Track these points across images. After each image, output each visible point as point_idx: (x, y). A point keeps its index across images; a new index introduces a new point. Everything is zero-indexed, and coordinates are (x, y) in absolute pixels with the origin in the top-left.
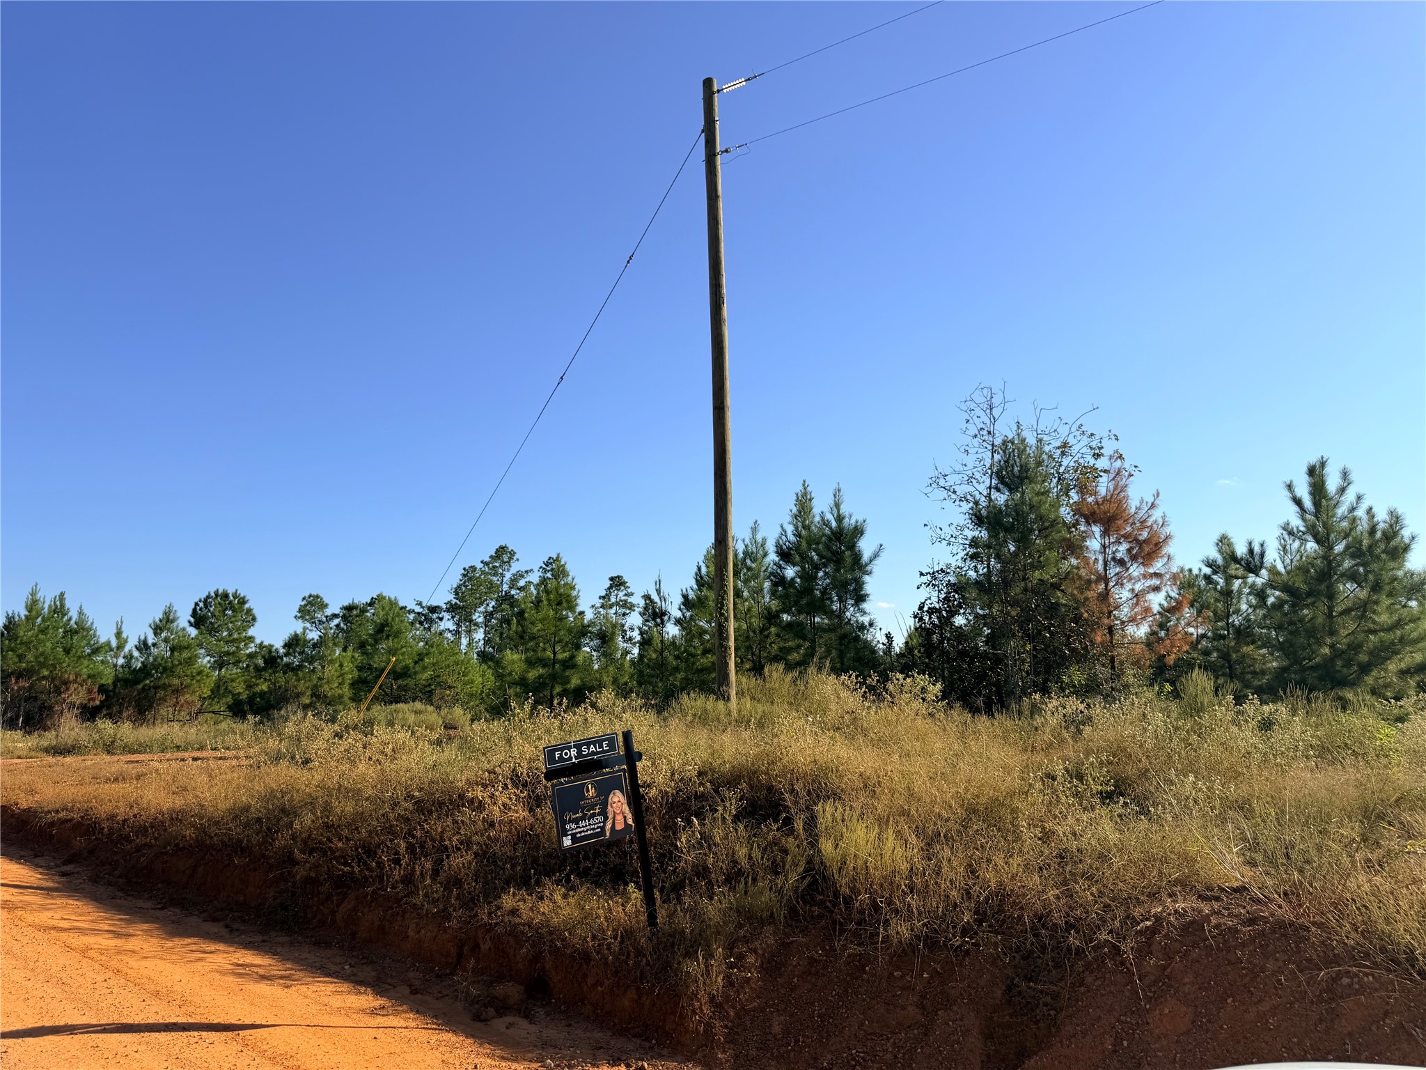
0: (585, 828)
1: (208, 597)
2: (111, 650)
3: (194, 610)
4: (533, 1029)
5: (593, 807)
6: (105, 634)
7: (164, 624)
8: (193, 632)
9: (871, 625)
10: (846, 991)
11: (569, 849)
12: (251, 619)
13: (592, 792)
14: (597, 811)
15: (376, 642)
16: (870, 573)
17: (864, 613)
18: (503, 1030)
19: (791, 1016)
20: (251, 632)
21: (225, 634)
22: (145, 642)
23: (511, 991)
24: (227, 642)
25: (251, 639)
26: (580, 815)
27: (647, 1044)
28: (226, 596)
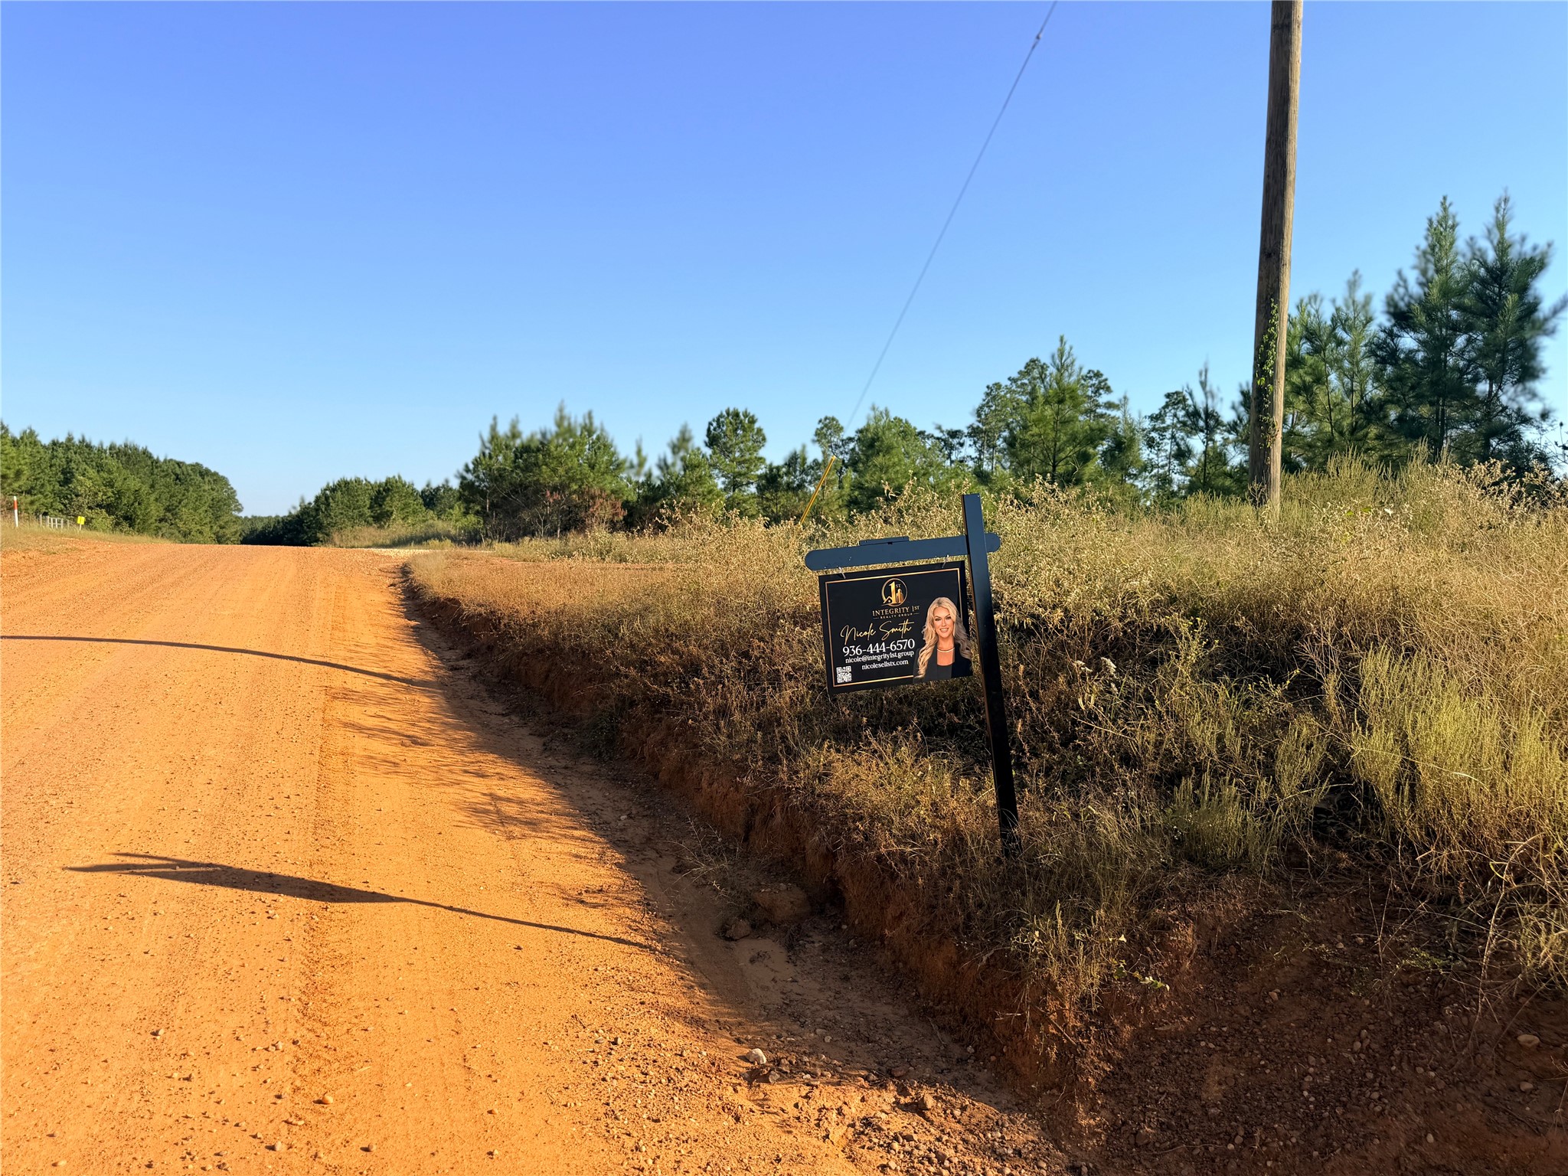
0: (878, 655)
1: (721, 416)
2: (632, 466)
3: (709, 430)
4: (788, 971)
5: (897, 622)
6: (625, 450)
7: (681, 444)
8: (708, 452)
9: (1544, 416)
12: (760, 439)
13: (896, 597)
14: (904, 630)
15: (868, 457)
17: (1534, 395)
20: (762, 453)
21: (737, 454)
22: (665, 461)
24: (740, 463)
25: (761, 460)
26: (871, 632)
28: (736, 415)
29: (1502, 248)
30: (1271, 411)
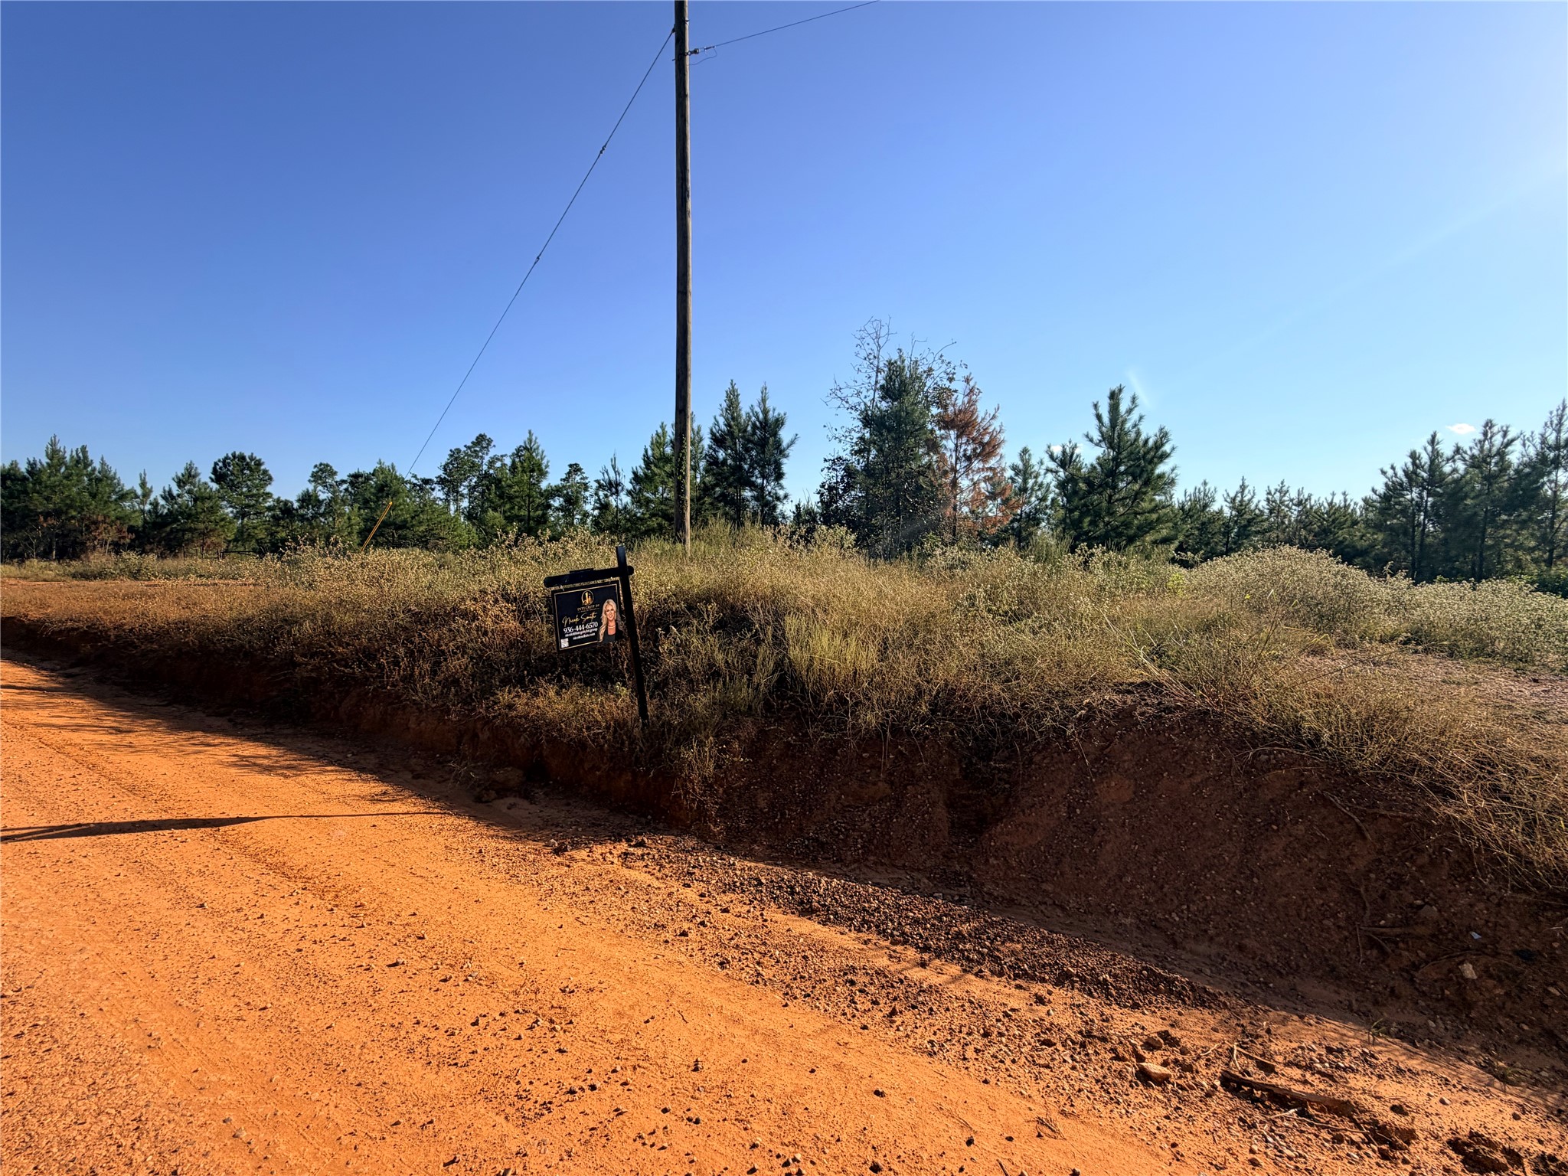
0: (582, 631)
1: (227, 458)
2: (137, 497)
3: (215, 469)
4: (534, 808)
5: (589, 613)
6: (129, 482)
7: (187, 478)
8: (215, 486)
10: (822, 770)
11: (566, 651)
12: (267, 478)
13: (588, 600)
14: (593, 617)
15: (378, 499)
16: (787, 456)
17: (782, 487)
18: (504, 810)
19: (774, 792)
20: (268, 489)
21: (245, 490)
22: (170, 492)
23: (511, 775)
24: (247, 497)
25: (269, 495)
26: (577, 620)
27: (643, 820)
28: (242, 458)
29: (765, 412)
30: (684, 493)
